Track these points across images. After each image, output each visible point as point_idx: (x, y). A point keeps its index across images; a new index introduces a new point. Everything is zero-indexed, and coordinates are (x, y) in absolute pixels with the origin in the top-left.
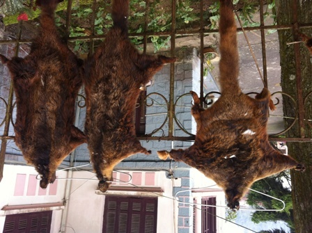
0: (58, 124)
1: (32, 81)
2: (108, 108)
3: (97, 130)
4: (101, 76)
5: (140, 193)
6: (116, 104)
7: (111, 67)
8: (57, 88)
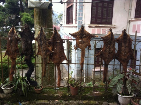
0: (122, 44)
1: (128, 54)
2: (109, 47)
3: (112, 42)
4: (111, 54)
5: (98, 26)
6: (108, 47)
7: (109, 56)
8: (122, 52)
